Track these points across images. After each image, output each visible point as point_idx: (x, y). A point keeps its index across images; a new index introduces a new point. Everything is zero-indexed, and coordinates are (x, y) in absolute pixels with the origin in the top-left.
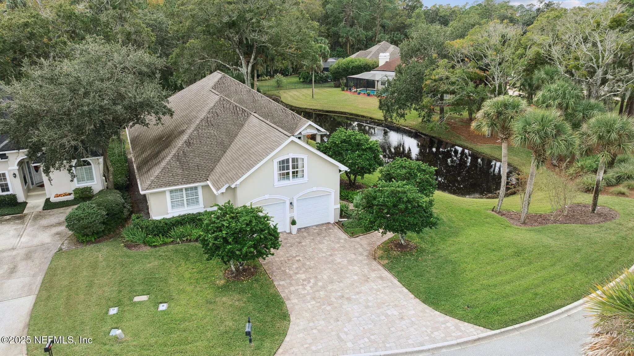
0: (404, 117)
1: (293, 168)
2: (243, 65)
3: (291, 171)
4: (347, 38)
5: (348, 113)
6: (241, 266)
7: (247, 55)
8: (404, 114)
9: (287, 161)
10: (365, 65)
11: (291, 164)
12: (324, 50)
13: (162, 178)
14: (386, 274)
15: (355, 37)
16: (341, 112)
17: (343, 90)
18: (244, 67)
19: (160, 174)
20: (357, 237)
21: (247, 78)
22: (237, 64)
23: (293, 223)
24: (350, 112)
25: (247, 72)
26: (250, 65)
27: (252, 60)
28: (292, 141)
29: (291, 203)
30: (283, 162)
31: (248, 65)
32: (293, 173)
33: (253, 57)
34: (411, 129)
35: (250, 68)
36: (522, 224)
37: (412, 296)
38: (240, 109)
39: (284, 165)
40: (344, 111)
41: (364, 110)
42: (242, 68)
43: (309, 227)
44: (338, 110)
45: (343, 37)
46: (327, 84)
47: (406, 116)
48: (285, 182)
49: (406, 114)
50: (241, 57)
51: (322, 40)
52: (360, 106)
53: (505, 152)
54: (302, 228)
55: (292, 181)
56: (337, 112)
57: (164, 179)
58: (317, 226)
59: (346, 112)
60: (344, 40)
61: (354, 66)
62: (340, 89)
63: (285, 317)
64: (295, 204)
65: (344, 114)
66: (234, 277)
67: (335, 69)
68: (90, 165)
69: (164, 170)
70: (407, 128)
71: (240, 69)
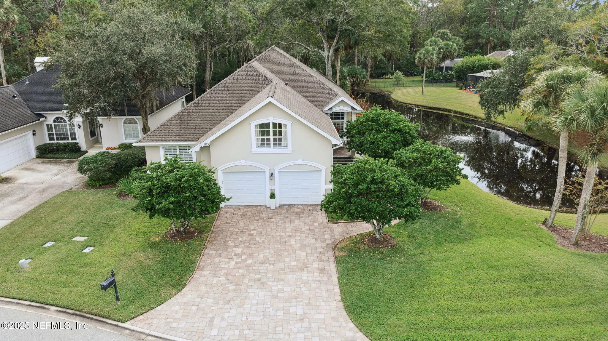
0: (503, 114)
1: (275, 134)
2: (325, 48)
3: (272, 137)
4: (488, 39)
5: (453, 111)
6: (182, 227)
7: (330, 38)
8: (503, 111)
9: (268, 125)
10: (494, 64)
11: (271, 129)
12: (451, 47)
13: (157, 133)
14: (332, 268)
15: (497, 39)
16: (446, 109)
17: (461, 89)
18: (325, 51)
19: (158, 130)
20: (337, 223)
21: (328, 62)
22: (320, 48)
23: (273, 196)
24: (456, 110)
25: (328, 56)
26: (332, 49)
27: (334, 44)
28: (270, 102)
29: (272, 174)
30: (262, 126)
31: (330, 48)
32: (275, 140)
33: (335, 40)
34: (516, 130)
35: (331, 52)
36: (573, 245)
37: (339, 298)
38: (262, 77)
39: (264, 129)
40: (449, 108)
41: (472, 108)
42: (324, 51)
43: (295, 205)
44: (443, 107)
45: (483, 37)
46: (450, 84)
47: (505, 113)
48: (265, 150)
49: (507, 111)
50: (324, 40)
51: (455, 39)
52: (469, 105)
53: (564, 145)
54: (286, 205)
55: (272, 149)
56: (441, 109)
57: (159, 135)
58: (303, 205)
59: (451, 110)
60: (484, 41)
61: (480, 65)
62: (458, 88)
63: (179, 286)
64: (276, 174)
65: (449, 112)
66: (172, 237)
67: (459, 67)
68: (137, 123)
69: (163, 127)
70: (511, 129)
71: (322, 53)
